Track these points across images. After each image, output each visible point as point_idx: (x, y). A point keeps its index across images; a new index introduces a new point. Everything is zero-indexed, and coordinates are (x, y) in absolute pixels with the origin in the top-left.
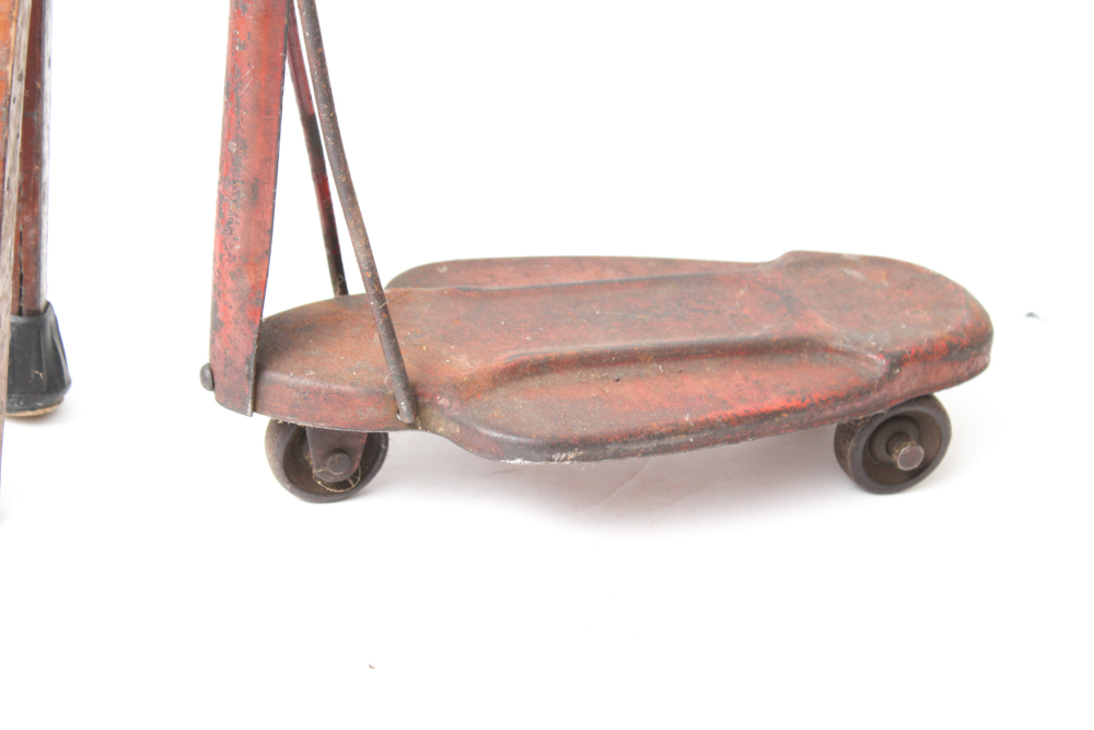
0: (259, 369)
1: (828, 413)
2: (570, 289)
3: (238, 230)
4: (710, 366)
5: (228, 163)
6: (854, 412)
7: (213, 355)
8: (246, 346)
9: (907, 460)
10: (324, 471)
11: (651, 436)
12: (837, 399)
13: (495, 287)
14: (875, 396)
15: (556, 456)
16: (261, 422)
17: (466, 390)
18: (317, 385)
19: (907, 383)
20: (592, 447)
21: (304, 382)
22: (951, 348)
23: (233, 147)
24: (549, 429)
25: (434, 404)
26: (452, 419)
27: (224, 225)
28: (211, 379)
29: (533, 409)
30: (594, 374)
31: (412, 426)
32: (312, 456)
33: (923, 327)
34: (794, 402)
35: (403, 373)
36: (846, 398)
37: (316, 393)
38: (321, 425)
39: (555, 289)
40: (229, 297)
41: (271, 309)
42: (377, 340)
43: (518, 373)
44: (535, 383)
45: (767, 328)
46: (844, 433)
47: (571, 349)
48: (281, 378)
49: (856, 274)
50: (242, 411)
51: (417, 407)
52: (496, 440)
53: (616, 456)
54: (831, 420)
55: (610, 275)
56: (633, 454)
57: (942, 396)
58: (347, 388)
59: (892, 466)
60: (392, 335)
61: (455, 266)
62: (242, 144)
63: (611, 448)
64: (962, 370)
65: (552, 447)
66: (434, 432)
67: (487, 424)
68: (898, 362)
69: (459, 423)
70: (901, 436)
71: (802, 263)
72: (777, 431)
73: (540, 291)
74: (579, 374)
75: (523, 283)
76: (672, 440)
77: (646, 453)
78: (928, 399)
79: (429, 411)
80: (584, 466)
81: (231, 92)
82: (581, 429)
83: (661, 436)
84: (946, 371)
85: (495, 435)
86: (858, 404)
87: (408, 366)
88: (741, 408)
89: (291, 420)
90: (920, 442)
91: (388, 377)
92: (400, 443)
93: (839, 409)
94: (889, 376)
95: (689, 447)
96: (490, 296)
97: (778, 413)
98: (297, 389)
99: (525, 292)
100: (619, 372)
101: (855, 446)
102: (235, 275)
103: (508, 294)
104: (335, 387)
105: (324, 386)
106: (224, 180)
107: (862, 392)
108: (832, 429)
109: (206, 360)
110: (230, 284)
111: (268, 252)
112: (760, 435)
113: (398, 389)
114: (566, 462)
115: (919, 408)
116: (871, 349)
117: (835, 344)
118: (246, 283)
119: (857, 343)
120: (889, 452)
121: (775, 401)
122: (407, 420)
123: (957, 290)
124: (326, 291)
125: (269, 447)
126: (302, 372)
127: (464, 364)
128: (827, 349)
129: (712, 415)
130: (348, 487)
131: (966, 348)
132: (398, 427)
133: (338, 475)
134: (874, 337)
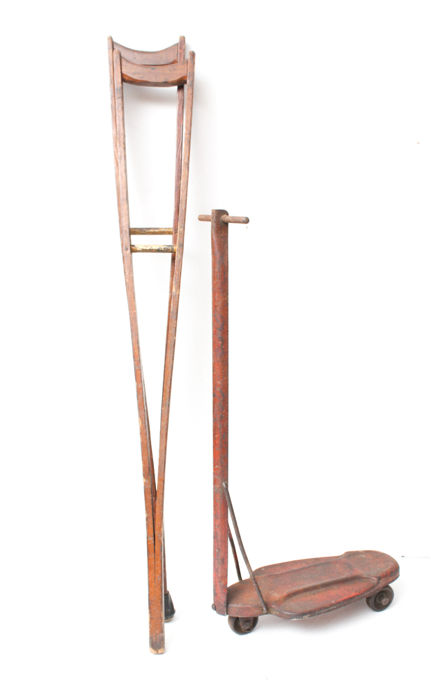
0: (228, 603)
1: (365, 595)
2: (296, 570)
3: (219, 570)
4: (336, 587)
5: (215, 554)
6: (372, 593)
7: (214, 602)
8: (223, 598)
9: (384, 602)
10: (243, 627)
11: (326, 608)
12: (367, 591)
13: (278, 573)
14: (376, 588)
15: (304, 617)
16: (228, 616)
17: (278, 603)
18: (242, 606)
19: (382, 583)
20: (312, 613)
21: (239, 606)
22: (391, 573)
23: (217, 550)
24: (301, 610)
25: (272, 607)
26: (277, 610)
27: (216, 570)
28: (215, 607)
29: (295, 605)
30: (308, 593)
31: (267, 614)
32: (241, 623)
33: (384, 568)
34: (358, 593)
35: (263, 600)
36: (369, 590)
37: (242, 608)
38: (243, 616)
39: (293, 571)
40: (218, 587)
41: (228, 586)
42: (256, 593)
43: (290, 596)
44: (294, 598)
45: (346, 575)
46: (368, 599)
47: (301, 588)
48: (233, 606)
49: (363, 556)
50: (224, 615)
51: (268, 609)
52: (288, 615)
53: (318, 614)
55: (305, 565)
56: (322, 613)
57: (391, 585)
58: (250, 606)
59: (381, 604)
60: (260, 592)
61: (266, 568)
62: (219, 550)
63: (317, 613)
64: (394, 578)
65: (303, 614)
67: (285, 611)
68: (379, 578)
69: (278, 612)
70: (382, 596)
71: (350, 555)
72: (354, 601)
73: (289, 572)
74: (304, 594)
75: (284, 571)
76: (331, 608)
77: (325, 612)
78: (388, 586)
79: (271, 609)
80: (311, 618)
81: (215, 537)
82: (309, 609)
83: (328, 608)
84: (391, 579)
85: (288, 613)
86: (372, 591)
87: (265, 599)
88: (345, 597)
89: (236, 616)
90: (387, 597)
91: (260, 602)
92: (260, 618)
93: (367, 593)
94: (378, 583)
95: (335, 609)
96: (277, 575)
97: (354, 597)
98: (237, 608)
99: (286, 573)
100: (314, 592)
101: (372, 601)
102: (219, 581)
103: (282, 574)
104: (247, 606)
105: (244, 606)
106: (215, 558)
107: (373, 588)
108: (365, 599)
109: (213, 603)
110: (218, 584)
113: (263, 605)
114: (306, 617)
115: (386, 589)
116: (373, 576)
117: (364, 576)
118: (223, 583)
119: (369, 575)
120: (380, 601)
121: (353, 594)
122: (265, 612)
123: (388, 556)
124: (237, 580)
125: (229, 623)
126: (238, 603)
127: (276, 596)
128: (362, 578)
129: (339, 600)
130: (249, 630)
131: (394, 572)
132: (262, 614)
133: (247, 628)
134: (372, 573)
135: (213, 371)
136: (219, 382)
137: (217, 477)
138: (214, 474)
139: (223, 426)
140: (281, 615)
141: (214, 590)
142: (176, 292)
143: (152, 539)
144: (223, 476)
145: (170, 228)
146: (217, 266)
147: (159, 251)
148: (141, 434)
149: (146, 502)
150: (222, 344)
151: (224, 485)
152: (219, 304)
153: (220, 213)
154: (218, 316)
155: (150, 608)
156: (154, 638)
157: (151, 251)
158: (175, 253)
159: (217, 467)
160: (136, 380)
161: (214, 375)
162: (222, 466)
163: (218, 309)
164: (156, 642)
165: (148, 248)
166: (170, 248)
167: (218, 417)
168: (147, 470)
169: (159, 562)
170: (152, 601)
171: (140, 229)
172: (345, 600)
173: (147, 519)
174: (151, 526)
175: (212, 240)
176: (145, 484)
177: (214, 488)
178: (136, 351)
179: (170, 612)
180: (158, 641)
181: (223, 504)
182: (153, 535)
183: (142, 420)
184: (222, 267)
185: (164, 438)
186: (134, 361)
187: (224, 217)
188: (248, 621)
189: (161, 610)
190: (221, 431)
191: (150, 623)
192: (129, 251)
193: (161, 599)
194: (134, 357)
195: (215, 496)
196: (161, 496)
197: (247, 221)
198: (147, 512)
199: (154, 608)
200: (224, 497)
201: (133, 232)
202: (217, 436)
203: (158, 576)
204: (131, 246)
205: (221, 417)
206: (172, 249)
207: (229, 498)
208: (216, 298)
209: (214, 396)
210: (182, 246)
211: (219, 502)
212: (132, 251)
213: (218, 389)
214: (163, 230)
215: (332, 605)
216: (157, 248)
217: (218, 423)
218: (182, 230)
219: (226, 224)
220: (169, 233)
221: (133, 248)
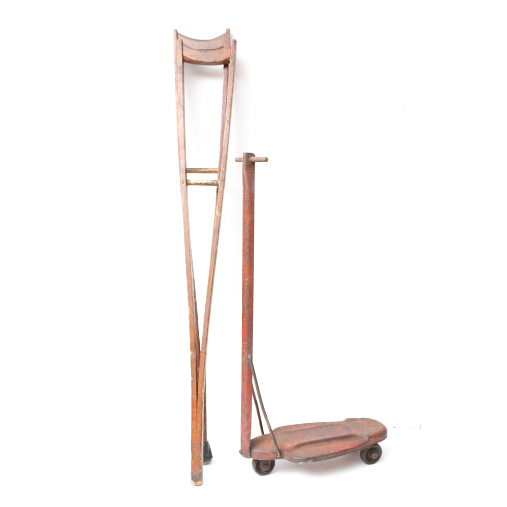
0: (251, 449)
1: (358, 448)
2: (306, 430)
3: (245, 423)
4: (335, 442)
5: (243, 411)
6: (363, 448)
7: (242, 447)
8: (248, 445)
9: (375, 457)
10: (263, 469)
11: (325, 456)
12: (359, 446)
13: (291, 430)
14: (367, 444)
15: (308, 461)
16: (251, 460)
17: (289, 450)
18: (262, 451)
19: (372, 442)
20: (315, 459)
21: (259, 451)
22: (380, 434)
23: (243, 407)
24: (306, 456)
25: (284, 453)
26: (288, 456)
27: (242, 422)
28: (241, 452)
29: (303, 452)
30: (313, 445)
31: (280, 458)
32: (261, 466)
33: (374, 430)
34: (352, 447)
35: (278, 448)
36: (361, 445)
37: (262, 453)
38: (263, 459)
39: (304, 430)
40: (244, 436)
41: (252, 438)
42: (272, 442)
43: (299, 446)
44: (302, 448)
45: (344, 433)
46: (362, 452)
47: (308, 441)
48: (255, 451)
49: (360, 422)
50: (248, 458)
51: (281, 454)
52: (297, 459)
53: (320, 460)
54: (359, 450)
55: (313, 426)
56: (323, 460)
57: (379, 443)
58: (267, 452)
59: (372, 459)
60: (275, 440)
61: (284, 427)
62: (245, 407)
63: (318, 459)
64: (382, 438)
65: (307, 460)
66: (284, 459)
67: (294, 456)
68: (370, 437)
69: (289, 457)
70: (372, 452)
71: (349, 420)
72: (349, 453)
73: (300, 430)
74: (310, 445)
75: (297, 429)
76: (330, 456)
77: (325, 459)
78: (377, 444)
79: (283, 455)
80: (314, 463)
81: (242, 397)
82: (312, 455)
83: (327, 456)
84: (379, 439)
86: (364, 446)
87: (279, 447)
88: (342, 449)
89: (257, 459)
90: (376, 453)
91: (275, 449)
92: (277, 462)
93: (360, 447)
94: (369, 440)
95: (333, 457)
96: (291, 432)
97: (348, 449)
98: (258, 453)
99: (298, 431)
100: (318, 444)
101: (364, 455)
102: (245, 432)
103: (295, 431)
104: (265, 452)
105: (263, 452)
106: (242, 414)
107: (364, 444)
108: (359, 452)
109: (240, 449)
110: (244, 433)
111: (251, 427)
112: (347, 454)
113: (277, 451)
114: (310, 462)
115: (375, 446)
116: (365, 435)
117: (358, 435)
118: (247, 433)
119: (362, 435)
120: (371, 456)
121: (348, 447)
122: (279, 457)
123: (379, 423)
124: (260, 434)
125: (253, 465)
126: (259, 449)
127: (289, 445)
128: (356, 436)
129: (337, 451)
130: (268, 472)
131: (382, 434)
132: (277, 458)
133: (266, 470)
134: (365, 433)
135: (243, 271)
136: (247, 279)
137: (244, 351)
138: (243, 348)
139: (249, 312)
140: (291, 460)
141: (241, 439)
142: (219, 214)
143: (195, 397)
144: (249, 350)
145: (216, 169)
146: (247, 194)
147: (206, 184)
148: (190, 318)
149: (192, 369)
150: (249, 251)
151: (249, 357)
152: (248, 221)
153: (249, 155)
154: (247, 230)
155: (192, 449)
156: (194, 473)
157: (201, 184)
158: (218, 186)
159: (244, 343)
160: (187, 278)
161: (243, 274)
162: (248, 342)
163: (247, 225)
164: (196, 476)
165: (199, 182)
166: (215, 182)
167: (246, 306)
168: (193, 345)
169: (200, 415)
170: (194, 444)
171: (194, 169)
172: (341, 451)
173: (192, 382)
174: (195, 387)
175: (243, 175)
176: (192, 355)
177: (242, 360)
178: (188, 257)
179: (208, 456)
180: (197, 475)
181: (249, 372)
182: (196, 394)
183: (191, 308)
184: (250, 194)
185: (207, 322)
186: (187, 264)
187: (252, 159)
188: (266, 465)
189: (201, 451)
190: (248, 316)
191: (192, 461)
192: (185, 184)
193: (201, 443)
194: (186, 262)
195: (243, 365)
196: (203, 365)
197: (266, 160)
198: (192, 376)
199: (195, 450)
200: (249, 366)
201: (188, 171)
202: (244, 320)
203: (199, 425)
204: (187, 180)
205: (248, 306)
206: (217, 183)
207: (253, 366)
208: (245, 217)
209: (243, 290)
210: (224, 180)
211: (246, 370)
212: (187, 184)
213: (246, 284)
214: (211, 170)
215: (330, 454)
216: (205, 182)
217: (246, 310)
218: (224, 169)
219: (253, 163)
220: (216, 172)
221: (188, 182)
